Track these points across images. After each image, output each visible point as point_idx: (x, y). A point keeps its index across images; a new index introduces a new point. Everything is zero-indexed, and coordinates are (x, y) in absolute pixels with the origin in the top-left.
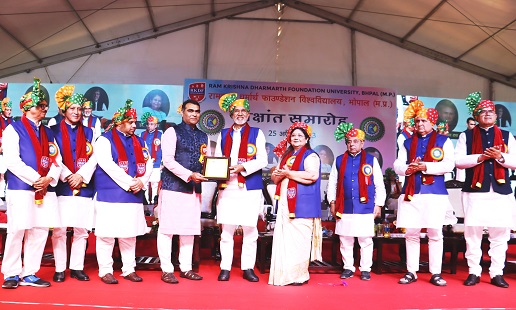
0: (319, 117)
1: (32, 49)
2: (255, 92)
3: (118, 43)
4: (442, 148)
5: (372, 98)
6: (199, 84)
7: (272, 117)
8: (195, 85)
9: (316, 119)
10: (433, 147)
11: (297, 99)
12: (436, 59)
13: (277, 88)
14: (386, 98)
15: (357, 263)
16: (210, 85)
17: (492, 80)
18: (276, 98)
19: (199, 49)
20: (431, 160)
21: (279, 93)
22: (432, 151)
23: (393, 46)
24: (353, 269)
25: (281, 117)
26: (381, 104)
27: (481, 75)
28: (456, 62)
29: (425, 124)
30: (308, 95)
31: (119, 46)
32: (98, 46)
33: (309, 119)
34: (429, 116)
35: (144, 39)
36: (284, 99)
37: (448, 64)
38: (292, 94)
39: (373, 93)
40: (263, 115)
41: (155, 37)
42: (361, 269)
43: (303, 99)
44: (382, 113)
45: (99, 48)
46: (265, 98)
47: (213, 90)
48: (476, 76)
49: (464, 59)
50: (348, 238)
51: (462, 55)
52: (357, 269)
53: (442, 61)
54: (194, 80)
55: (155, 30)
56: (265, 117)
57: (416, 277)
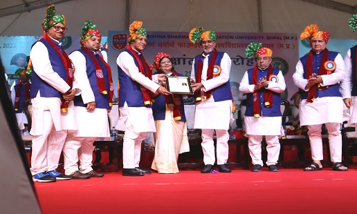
2: (171, 40)
4: (333, 61)
5: (276, 42)
6: (122, 35)
7: (187, 61)
8: (118, 36)
10: (326, 61)
14: (288, 42)
18: (190, 45)
20: (325, 72)
22: (326, 64)
26: (285, 46)
29: (321, 44)
34: (324, 37)
36: (197, 45)
39: (277, 37)
40: (179, 59)
42: (268, 163)
44: (286, 54)
46: (180, 45)
56: (182, 61)
57: (321, 167)
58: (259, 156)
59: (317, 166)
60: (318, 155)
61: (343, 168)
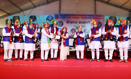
0: (86, 22)
1: (20, 8)
2: (70, 16)
3: (39, 5)
5: (98, 17)
7: (74, 22)
9: (85, 22)
11: (80, 18)
12: (116, 7)
13: (76, 15)
14: (102, 17)
15: (80, 57)
16: (60, 15)
17: (130, 12)
18: (75, 18)
19: (58, 6)
21: (76, 16)
23: (105, 4)
24: (79, 58)
25: (77, 22)
26: (101, 18)
27: (128, 10)
28: (121, 7)
29: (96, 25)
30: (83, 17)
31: (40, 6)
32: (35, 6)
33: (83, 23)
35: (45, 4)
36: (77, 18)
37: (119, 8)
38: (79, 17)
39: (99, 16)
40: (72, 22)
41: (48, 4)
42: (81, 58)
43: (82, 18)
44: (101, 21)
45: (35, 7)
46: (73, 18)
47: (60, 16)
48: (126, 11)
49: (123, 6)
50: (78, 51)
51: (123, 5)
52: (80, 58)
53: (117, 7)
54: (56, 14)
55: (48, 2)
56: (73, 22)
57: (94, 60)
58: (79, 56)
59: (93, 60)
60: (93, 57)
61: (99, 61)
